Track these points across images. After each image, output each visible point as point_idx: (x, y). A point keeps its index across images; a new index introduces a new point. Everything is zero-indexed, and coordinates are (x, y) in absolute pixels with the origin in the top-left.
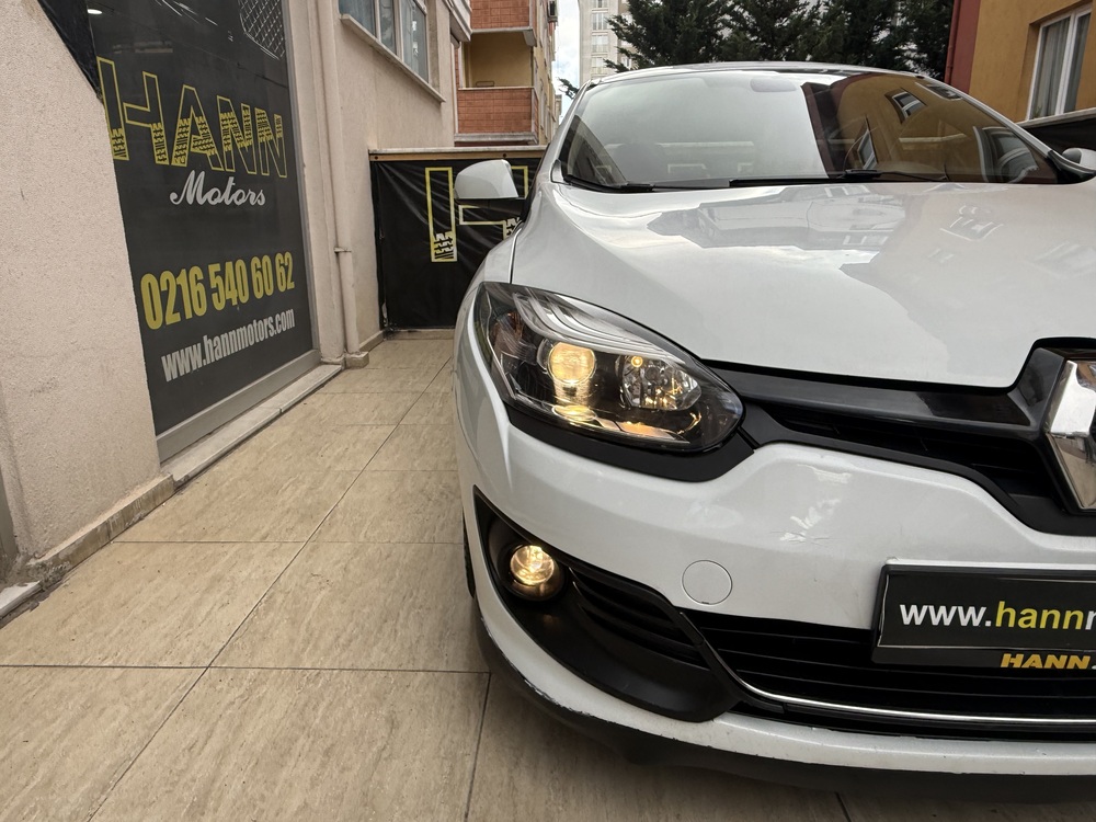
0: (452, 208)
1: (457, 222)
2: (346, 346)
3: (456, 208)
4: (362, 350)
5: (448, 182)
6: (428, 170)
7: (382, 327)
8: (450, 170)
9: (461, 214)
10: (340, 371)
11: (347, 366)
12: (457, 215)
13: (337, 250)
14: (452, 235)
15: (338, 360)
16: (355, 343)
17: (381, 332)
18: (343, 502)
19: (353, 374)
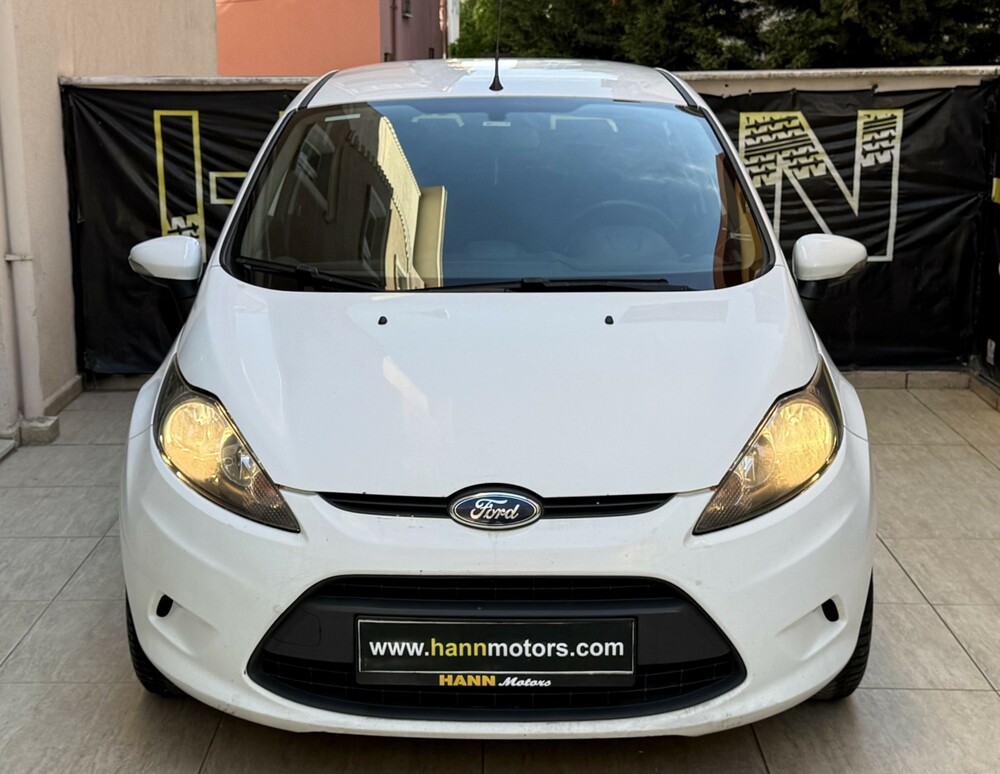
0: (199, 177)
1: (206, 198)
2: (21, 408)
3: (206, 177)
4: (48, 412)
5: (190, 133)
6: (157, 114)
7: (81, 367)
8: (195, 115)
9: (213, 186)
10: (13, 450)
11: (23, 440)
12: (206, 187)
13: (10, 258)
14: (198, 219)
15: (10, 431)
16: (37, 402)
17: (78, 377)
18: (29, 638)
19: (32, 456)
